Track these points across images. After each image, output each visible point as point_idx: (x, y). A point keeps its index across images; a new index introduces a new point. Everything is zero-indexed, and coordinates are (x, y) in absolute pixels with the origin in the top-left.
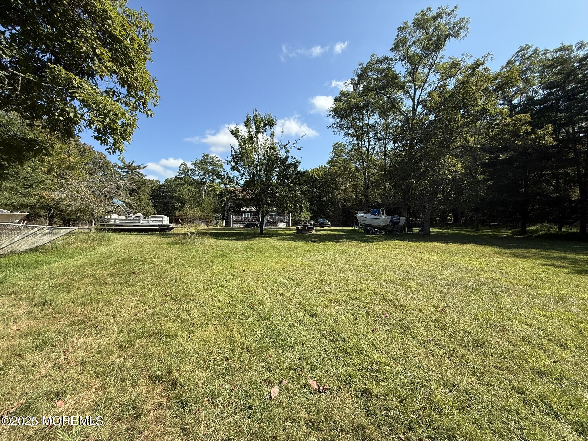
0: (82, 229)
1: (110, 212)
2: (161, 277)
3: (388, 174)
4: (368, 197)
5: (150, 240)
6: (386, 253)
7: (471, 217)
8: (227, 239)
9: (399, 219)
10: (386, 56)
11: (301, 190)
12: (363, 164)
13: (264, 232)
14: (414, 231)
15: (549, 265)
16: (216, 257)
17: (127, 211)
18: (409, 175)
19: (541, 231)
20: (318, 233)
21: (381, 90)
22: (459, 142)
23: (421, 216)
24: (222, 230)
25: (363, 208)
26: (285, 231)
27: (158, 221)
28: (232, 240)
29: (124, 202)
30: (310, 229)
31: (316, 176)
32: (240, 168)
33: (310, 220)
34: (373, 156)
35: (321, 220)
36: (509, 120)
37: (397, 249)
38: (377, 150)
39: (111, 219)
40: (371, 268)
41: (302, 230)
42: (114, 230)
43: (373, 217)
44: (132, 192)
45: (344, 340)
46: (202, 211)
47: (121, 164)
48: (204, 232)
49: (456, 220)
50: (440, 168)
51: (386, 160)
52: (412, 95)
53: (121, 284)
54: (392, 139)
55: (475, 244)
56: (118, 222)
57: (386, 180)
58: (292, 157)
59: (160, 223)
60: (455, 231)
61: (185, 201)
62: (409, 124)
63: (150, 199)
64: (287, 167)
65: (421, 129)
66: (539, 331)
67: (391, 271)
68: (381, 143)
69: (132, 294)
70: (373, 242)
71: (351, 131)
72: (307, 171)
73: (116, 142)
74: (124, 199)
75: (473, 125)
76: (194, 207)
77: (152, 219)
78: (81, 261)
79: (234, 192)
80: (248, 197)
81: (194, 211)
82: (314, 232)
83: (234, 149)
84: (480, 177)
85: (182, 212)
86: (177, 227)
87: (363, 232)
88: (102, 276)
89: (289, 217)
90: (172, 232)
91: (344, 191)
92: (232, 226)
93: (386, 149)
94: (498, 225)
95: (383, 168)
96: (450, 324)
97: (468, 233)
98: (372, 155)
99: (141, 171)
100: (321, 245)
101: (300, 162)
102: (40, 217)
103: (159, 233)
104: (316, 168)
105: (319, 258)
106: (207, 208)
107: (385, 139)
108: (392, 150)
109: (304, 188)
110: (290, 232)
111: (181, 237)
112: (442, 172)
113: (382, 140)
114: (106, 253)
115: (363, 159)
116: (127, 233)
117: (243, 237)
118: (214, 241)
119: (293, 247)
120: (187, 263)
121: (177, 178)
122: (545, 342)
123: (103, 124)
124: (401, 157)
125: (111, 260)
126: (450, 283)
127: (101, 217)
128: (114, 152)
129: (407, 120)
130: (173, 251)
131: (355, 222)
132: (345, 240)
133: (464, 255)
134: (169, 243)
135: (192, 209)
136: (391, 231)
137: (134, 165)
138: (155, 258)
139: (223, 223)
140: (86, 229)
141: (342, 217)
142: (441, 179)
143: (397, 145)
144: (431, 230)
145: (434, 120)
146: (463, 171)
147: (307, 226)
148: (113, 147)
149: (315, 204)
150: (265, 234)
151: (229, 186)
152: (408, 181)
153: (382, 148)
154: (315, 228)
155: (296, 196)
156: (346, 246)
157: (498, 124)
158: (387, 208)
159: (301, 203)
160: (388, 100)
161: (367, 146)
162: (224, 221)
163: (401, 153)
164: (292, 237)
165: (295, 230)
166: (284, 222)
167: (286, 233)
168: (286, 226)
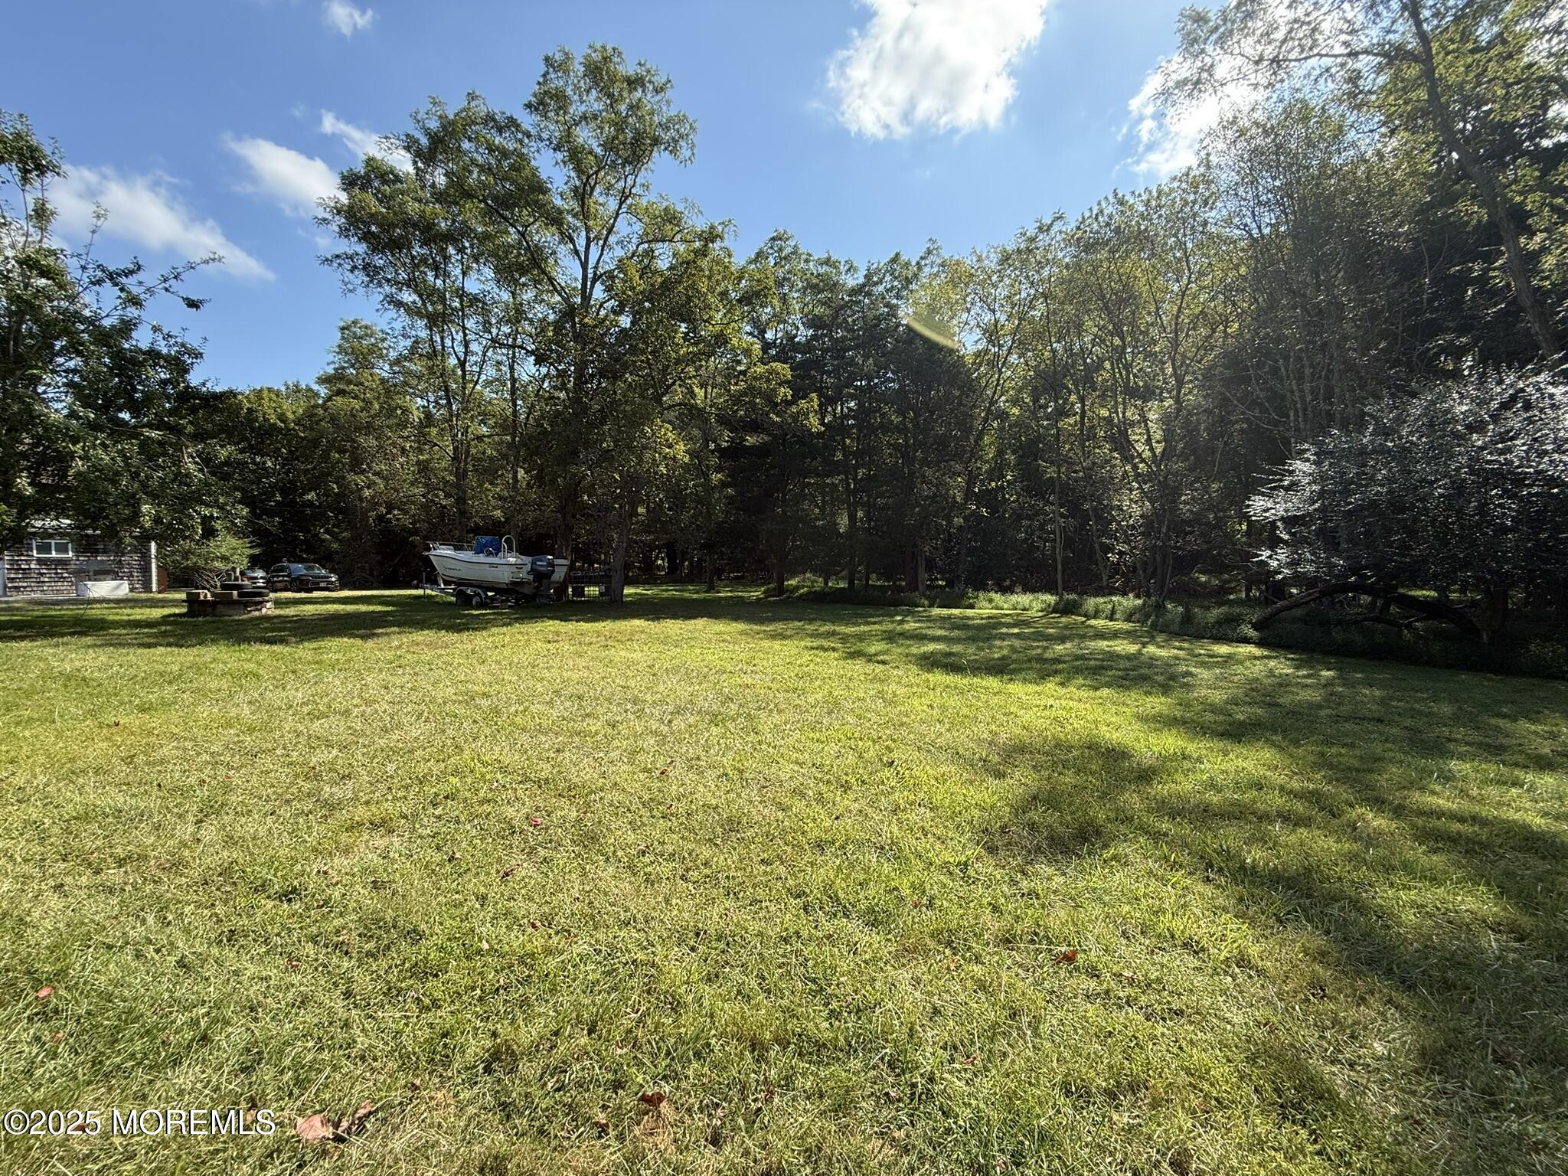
3: (523, 444)
4: (465, 503)
6: (522, 657)
7: (700, 560)
9: (551, 564)
10: (512, 117)
11: (206, 460)
12: (449, 404)
14: (589, 596)
15: (817, 649)
18: (575, 454)
19: (803, 587)
20: (290, 611)
21: (501, 207)
22: (678, 395)
23: (603, 557)
25: (450, 531)
26: (129, 611)
30: (252, 598)
31: (273, 419)
33: (252, 568)
34: (478, 387)
35: (299, 569)
36: (760, 369)
37: (549, 642)
38: (490, 372)
40: (484, 703)
41: (213, 604)
43: (482, 558)
45: (415, 936)
49: (673, 568)
50: (645, 447)
51: (515, 405)
52: (582, 250)
54: (532, 353)
55: (710, 617)
57: (517, 459)
58: (156, 329)
60: (671, 592)
62: (575, 323)
64: (129, 364)
65: (603, 345)
66: (813, 769)
67: (538, 703)
68: (501, 355)
70: (484, 629)
71: (408, 297)
72: (231, 394)
75: (703, 363)
82: (269, 609)
84: (716, 477)
87: (450, 603)
89: (145, 557)
91: (385, 479)
93: (516, 376)
94: (743, 577)
95: (508, 425)
96: (679, 800)
97: (695, 596)
98: (477, 383)
100: (305, 651)
101: (198, 355)
104: (270, 390)
105: (300, 695)
107: (513, 346)
108: (531, 382)
109: (223, 453)
110: (157, 613)
112: (648, 455)
113: (502, 346)
115: (447, 390)
119: (175, 668)
122: (823, 788)
124: (556, 405)
126: (671, 709)
129: (569, 312)
131: (427, 573)
132: (396, 629)
133: (693, 643)
136: (534, 597)
141: (379, 558)
142: (646, 472)
143: (544, 370)
144: (627, 591)
145: (630, 329)
146: (686, 460)
147: (238, 587)
149: (271, 513)
152: (573, 469)
153: (504, 368)
154: (272, 595)
155: (181, 478)
156: (399, 647)
157: (744, 373)
158: (521, 535)
159: (207, 505)
160: (520, 243)
161: (462, 356)
163: (557, 394)
164: (165, 631)
165: (176, 606)
166: (116, 576)
167: (131, 618)
168: (132, 590)
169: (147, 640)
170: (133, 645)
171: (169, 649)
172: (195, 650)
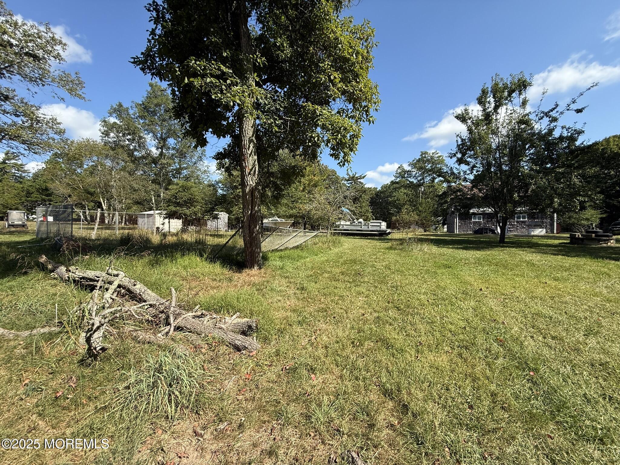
0: (322, 232)
1: (340, 219)
2: (383, 281)
5: (370, 244)
8: (451, 247)
11: (583, 177)
13: (506, 240)
16: (439, 267)
17: (352, 218)
24: (443, 237)
26: (546, 240)
27: (376, 226)
28: (457, 248)
29: (349, 209)
30: (602, 238)
32: (469, 159)
39: (340, 225)
41: (582, 239)
42: (343, 234)
44: (355, 200)
46: (420, 215)
47: (347, 177)
48: (422, 238)
53: (350, 282)
56: (345, 227)
58: (563, 128)
59: (379, 229)
61: (400, 205)
63: (369, 206)
64: (551, 145)
69: (359, 293)
73: (345, 154)
74: (349, 207)
76: (410, 211)
77: (371, 224)
78: (322, 259)
79: (460, 190)
80: (481, 195)
81: (411, 215)
82: (612, 243)
83: (460, 137)
85: (398, 217)
86: (393, 233)
88: (336, 273)
89: (552, 219)
90: (390, 237)
92: (457, 231)
99: (362, 181)
101: (582, 132)
102: (299, 223)
103: (377, 237)
106: (425, 212)
110: (557, 242)
111: (398, 242)
114: (338, 254)
116: (352, 237)
117: (474, 246)
118: (435, 249)
119: (567, 265)
120: (407, 271)
121: (393, 183)
123: (336, 141)
125: (341, 260)
127: (334, 223)
128: (344, 165)
130: (392, 256)
134: (388, 248)
135: (408, 213)
137: (356, 176)
138: (376, 262)
139: (443, 228)
140: (325, 233)
147: (594, 232)
148: (343, 160)
150: (507, 243)
151: (453, 184)
154: (614, 237)
159: (583, 196)
162: (446, 226)
164: (561, 249)
165: (565, 240)
166: (541, 227)
167: (547, 243)
168: (546, 232)
169: (554, 252)
170: (549, 254)
171: (563, 257)
172: (575, 259)
